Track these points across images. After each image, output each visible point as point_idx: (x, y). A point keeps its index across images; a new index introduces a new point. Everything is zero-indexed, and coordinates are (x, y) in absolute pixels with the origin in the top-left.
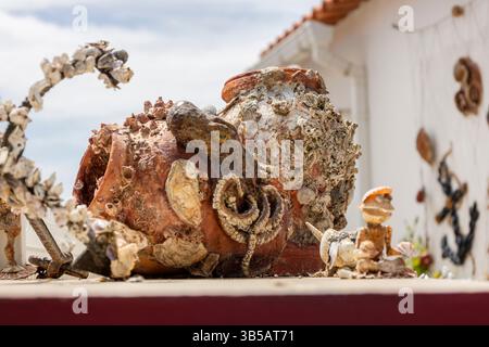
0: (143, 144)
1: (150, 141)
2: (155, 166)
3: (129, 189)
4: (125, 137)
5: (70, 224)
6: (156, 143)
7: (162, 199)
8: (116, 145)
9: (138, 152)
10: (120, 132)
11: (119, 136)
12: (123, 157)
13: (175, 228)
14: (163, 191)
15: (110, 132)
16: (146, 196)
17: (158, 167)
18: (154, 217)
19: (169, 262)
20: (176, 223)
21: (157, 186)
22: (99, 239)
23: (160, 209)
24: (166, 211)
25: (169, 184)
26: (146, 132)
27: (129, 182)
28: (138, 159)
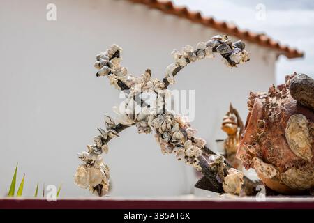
0: (275, 105)
1: (279, 102)
2: (279, 119)
3: (263, 135)
4: (264, 100)
5: (186, 157)
6: (282, 104)
7: (284, 142)
8: (256, 106)
9: (270, 110)
10: (261, 97)
11: (259, 100)
12: (260, 113)
13: (293, 162)
14: (284, 136)
15: (255, 97)
16: (274, 140)
17: (282, 120)
18: (280, 154)
19: (293, 186)
20: (294, 158)
21: (280, 133)
22: (212, 168)
23: (283, 149)
24: (286, 150)
25: (288, 131)
26: (279, 96)
27: (263, 130)
28: (270, 115)
